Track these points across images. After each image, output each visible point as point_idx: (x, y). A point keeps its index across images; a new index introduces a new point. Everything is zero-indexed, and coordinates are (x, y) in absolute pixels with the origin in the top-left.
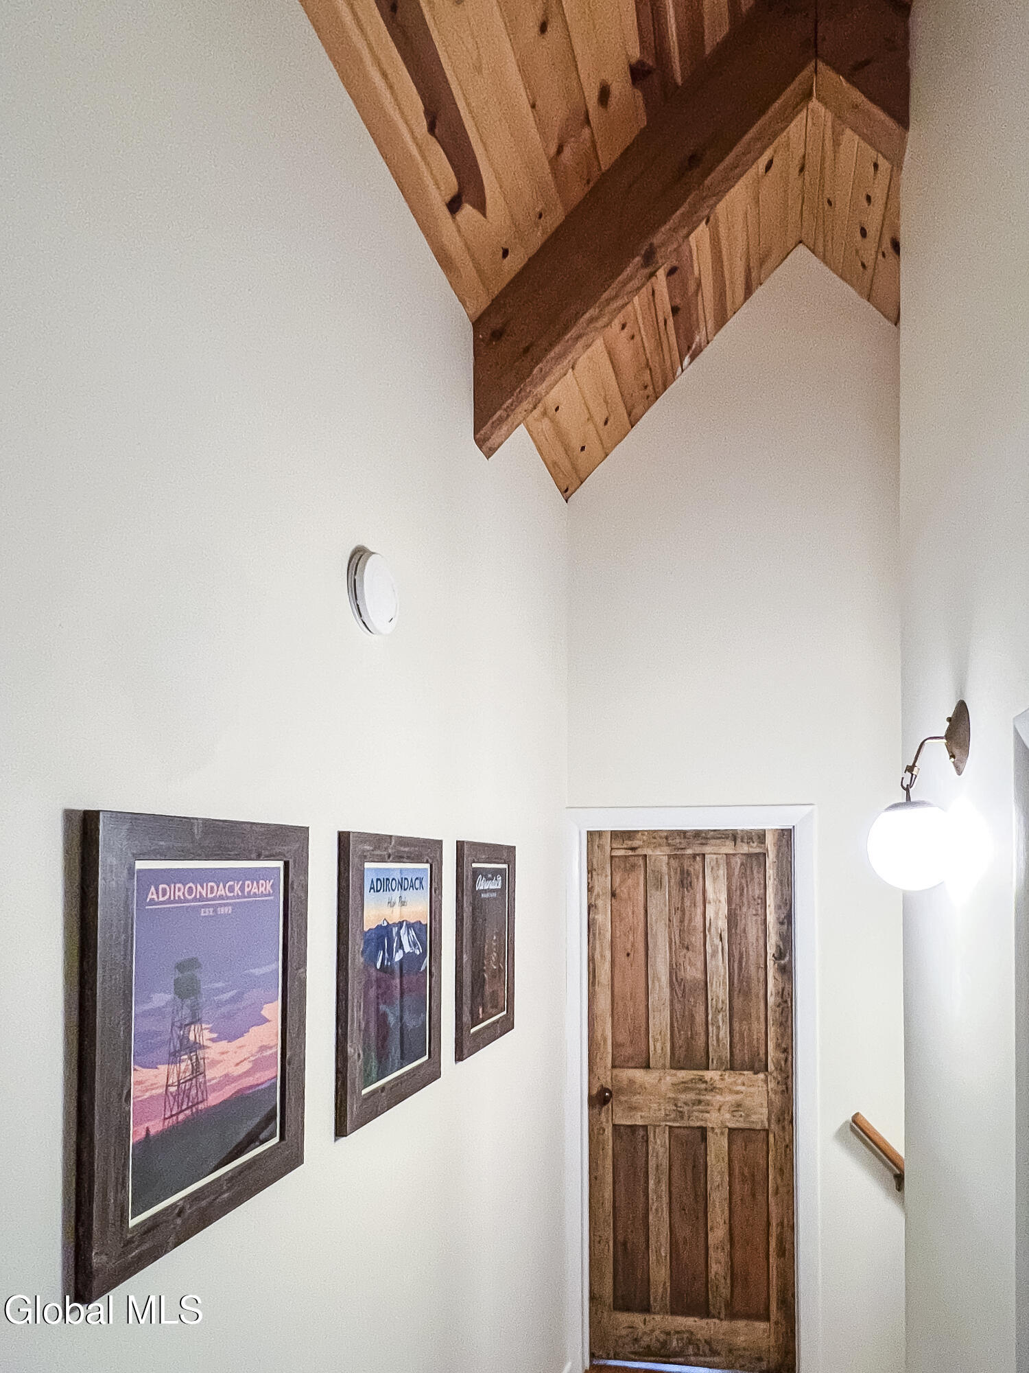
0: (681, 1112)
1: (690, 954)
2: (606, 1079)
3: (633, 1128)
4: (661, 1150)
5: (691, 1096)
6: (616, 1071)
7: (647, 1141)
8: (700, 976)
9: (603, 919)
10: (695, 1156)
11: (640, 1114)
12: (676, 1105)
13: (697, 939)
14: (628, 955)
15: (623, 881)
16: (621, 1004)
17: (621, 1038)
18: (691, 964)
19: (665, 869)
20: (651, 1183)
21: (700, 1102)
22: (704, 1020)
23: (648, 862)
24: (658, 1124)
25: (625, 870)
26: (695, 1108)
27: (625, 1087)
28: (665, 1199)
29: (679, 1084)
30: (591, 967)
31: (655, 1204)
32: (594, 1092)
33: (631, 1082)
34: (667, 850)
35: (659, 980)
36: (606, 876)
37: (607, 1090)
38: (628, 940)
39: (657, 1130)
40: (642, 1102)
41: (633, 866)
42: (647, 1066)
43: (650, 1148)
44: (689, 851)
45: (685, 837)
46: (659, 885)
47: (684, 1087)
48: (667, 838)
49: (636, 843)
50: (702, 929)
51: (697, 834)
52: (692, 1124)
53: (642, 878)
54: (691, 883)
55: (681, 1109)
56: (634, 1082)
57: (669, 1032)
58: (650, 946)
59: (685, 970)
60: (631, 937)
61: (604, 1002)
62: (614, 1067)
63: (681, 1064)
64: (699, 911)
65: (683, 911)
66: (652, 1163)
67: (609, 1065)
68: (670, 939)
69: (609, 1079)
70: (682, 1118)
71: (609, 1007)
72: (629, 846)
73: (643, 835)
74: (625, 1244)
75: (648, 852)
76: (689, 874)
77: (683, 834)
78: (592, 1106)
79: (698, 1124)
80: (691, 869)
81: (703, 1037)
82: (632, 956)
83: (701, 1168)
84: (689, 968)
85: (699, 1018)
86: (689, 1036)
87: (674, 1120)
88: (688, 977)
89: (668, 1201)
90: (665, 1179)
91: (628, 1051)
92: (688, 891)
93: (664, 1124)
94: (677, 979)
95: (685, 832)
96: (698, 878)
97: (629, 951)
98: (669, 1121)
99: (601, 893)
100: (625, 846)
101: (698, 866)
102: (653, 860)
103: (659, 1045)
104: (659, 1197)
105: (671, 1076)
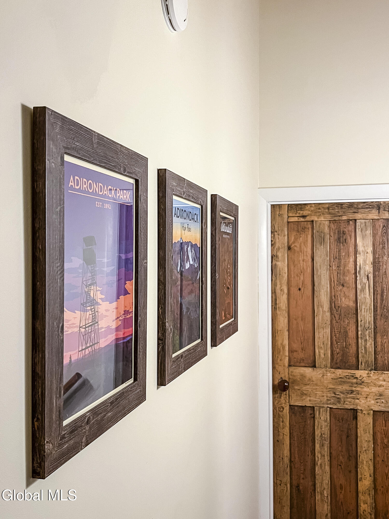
0: (338, 398)
1: (345, 289)
2: (285, 374)
3: (303, 408)
4: (324, 424)
5: (346, 387)
6: (292, 369)
7: (314, 417)
8: (352, 304)
9: (282, 265)
10: (349, 429)
11: (309, 398)
12: (335, 393)
13: (350, 278)
14: (300, 289)
15: (296, 239)
16: (295, 322)
17: (295, 346)
18: (345, 296)
19: (326, 230)
20: (317, 446)
21: (352, 392)
22: (355, 335)
23: (314, 225)
24: (322, 406)
25: (298, 231)
26: (349, 396)
27: (299, 380)
28: (327, 458)
29: (337, 379)
30: (274, 297)
31: (320, 461)
32: (276, 382)
33: (303, 376)
34: (329, 217)
35: (322, 307)
36: (284, 236)
37: (285, 381)
38: (300, 279)
39: (321, 410)
40: (310, 390)
41: (304, 229)
42: (314, 366)
43: (316, 422)
44: (345, 218)
45: (342, 208)
46: (322, 241)
47: (341, 381)
48: (328, 208)
49: (305, 213)
50: (353, 272)
51: (351, 205)
52: (347, 407)
53: (310, 237)
54: (345, 240)
55: (338, 396)
56: (305, 377)
57: (329, 343)
58: (316, 284)
59: (341, 299)
60: (302, 278)
61: (283, 321)
62: (290, 366)
63: (338, 365)
64: (352, 259)
65: (340, 259)
66: (317, 433)
67: (287, 364)
68: (330, 278)
69: (287, 374)
70: (339, 402)
71: (286, 325)
72: (300, 215)
73: (311, 207)
74: (298, 486)
75: (315, 218)
76: (344, 233)
77: (340, 205)
78: (275, 392)
79: (352, 407)
80: (346, 230)
81: (354, 348)
82: (302, 289)
83: (353, 437)
84: (343, 299)
85: (352, 334)
86: (344, 346)
87: (333, 404)
88: (343, 305)
89: (329, 459)
90: (327, 443)
91: (301, 355)
92: (344, 246)
93: (326, 406)
94: (335, 307)
95: (341, 204)
96: (350, 236)
97: (301, 287)
98: (330, 404)
99: (281, 247)
100: (298, 215)
101: (351, 228)
102: (318, 225)
103: (322, 351)
104: (323, 456)
105: (331, 373)
